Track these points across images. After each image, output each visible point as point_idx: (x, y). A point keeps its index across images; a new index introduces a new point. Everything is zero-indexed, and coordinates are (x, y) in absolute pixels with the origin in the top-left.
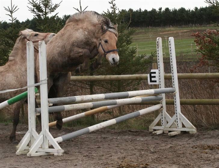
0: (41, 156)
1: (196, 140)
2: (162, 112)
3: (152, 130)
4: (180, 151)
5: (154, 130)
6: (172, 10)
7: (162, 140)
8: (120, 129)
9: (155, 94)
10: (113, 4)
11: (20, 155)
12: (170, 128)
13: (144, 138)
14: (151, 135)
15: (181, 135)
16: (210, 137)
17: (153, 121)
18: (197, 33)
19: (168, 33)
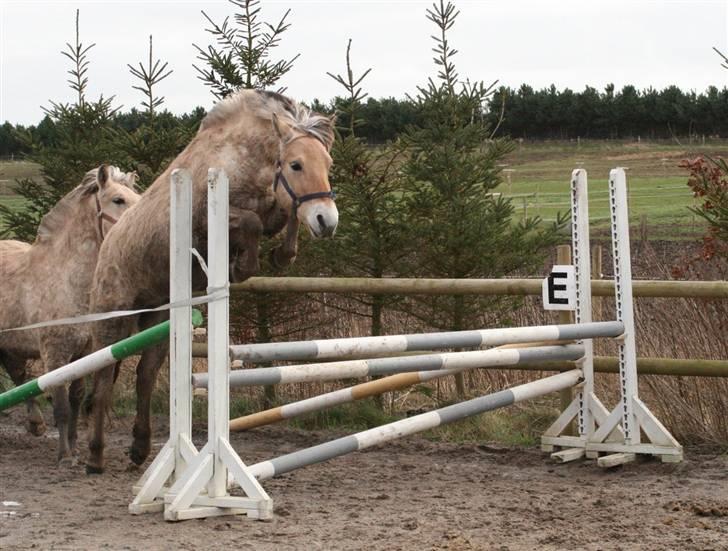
0: (204, 519)
1: (680, 482)
2: (581, 395)
3: (551, 449)
4: (627, 517)
5: (555, 446)
6: (644, 93)
7: (578, 481)
8: (455, 441)
9: (560, 339)
10: (445, 64)
11: (142, 514)
12: (603, 442)
13: (524, 470)
14: (547, 464)
15: (636, 467)
16: (723, 475)
17: (554, 418)
18: (696, 160)
19: (631, 157)
